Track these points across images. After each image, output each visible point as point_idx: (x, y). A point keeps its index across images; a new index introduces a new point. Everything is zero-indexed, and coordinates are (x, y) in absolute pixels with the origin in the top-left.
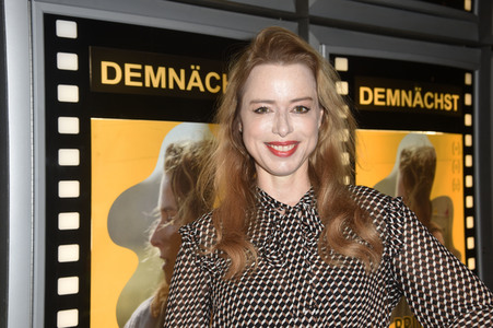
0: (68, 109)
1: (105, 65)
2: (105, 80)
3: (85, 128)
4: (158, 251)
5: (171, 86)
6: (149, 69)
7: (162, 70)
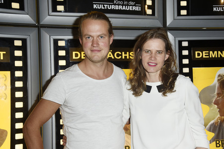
0: (186, 66)
1: (196, 52)
2: (197, 57)
3: (191, 71)
4: (216, 106)
5: (219, 57)
6: (211, 52)
7: (216, 52)
